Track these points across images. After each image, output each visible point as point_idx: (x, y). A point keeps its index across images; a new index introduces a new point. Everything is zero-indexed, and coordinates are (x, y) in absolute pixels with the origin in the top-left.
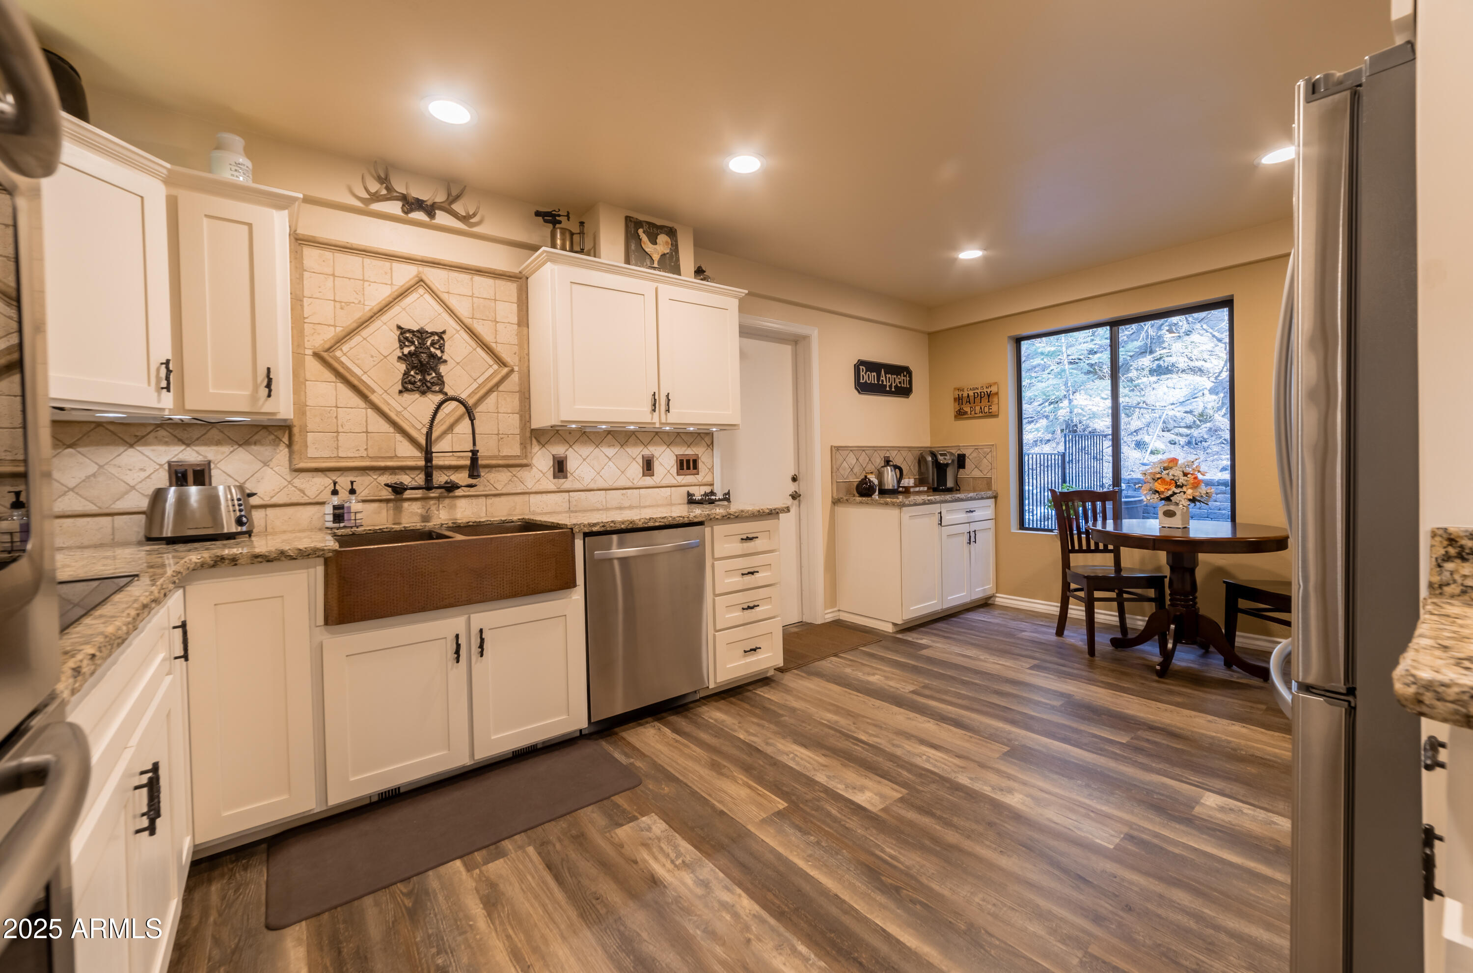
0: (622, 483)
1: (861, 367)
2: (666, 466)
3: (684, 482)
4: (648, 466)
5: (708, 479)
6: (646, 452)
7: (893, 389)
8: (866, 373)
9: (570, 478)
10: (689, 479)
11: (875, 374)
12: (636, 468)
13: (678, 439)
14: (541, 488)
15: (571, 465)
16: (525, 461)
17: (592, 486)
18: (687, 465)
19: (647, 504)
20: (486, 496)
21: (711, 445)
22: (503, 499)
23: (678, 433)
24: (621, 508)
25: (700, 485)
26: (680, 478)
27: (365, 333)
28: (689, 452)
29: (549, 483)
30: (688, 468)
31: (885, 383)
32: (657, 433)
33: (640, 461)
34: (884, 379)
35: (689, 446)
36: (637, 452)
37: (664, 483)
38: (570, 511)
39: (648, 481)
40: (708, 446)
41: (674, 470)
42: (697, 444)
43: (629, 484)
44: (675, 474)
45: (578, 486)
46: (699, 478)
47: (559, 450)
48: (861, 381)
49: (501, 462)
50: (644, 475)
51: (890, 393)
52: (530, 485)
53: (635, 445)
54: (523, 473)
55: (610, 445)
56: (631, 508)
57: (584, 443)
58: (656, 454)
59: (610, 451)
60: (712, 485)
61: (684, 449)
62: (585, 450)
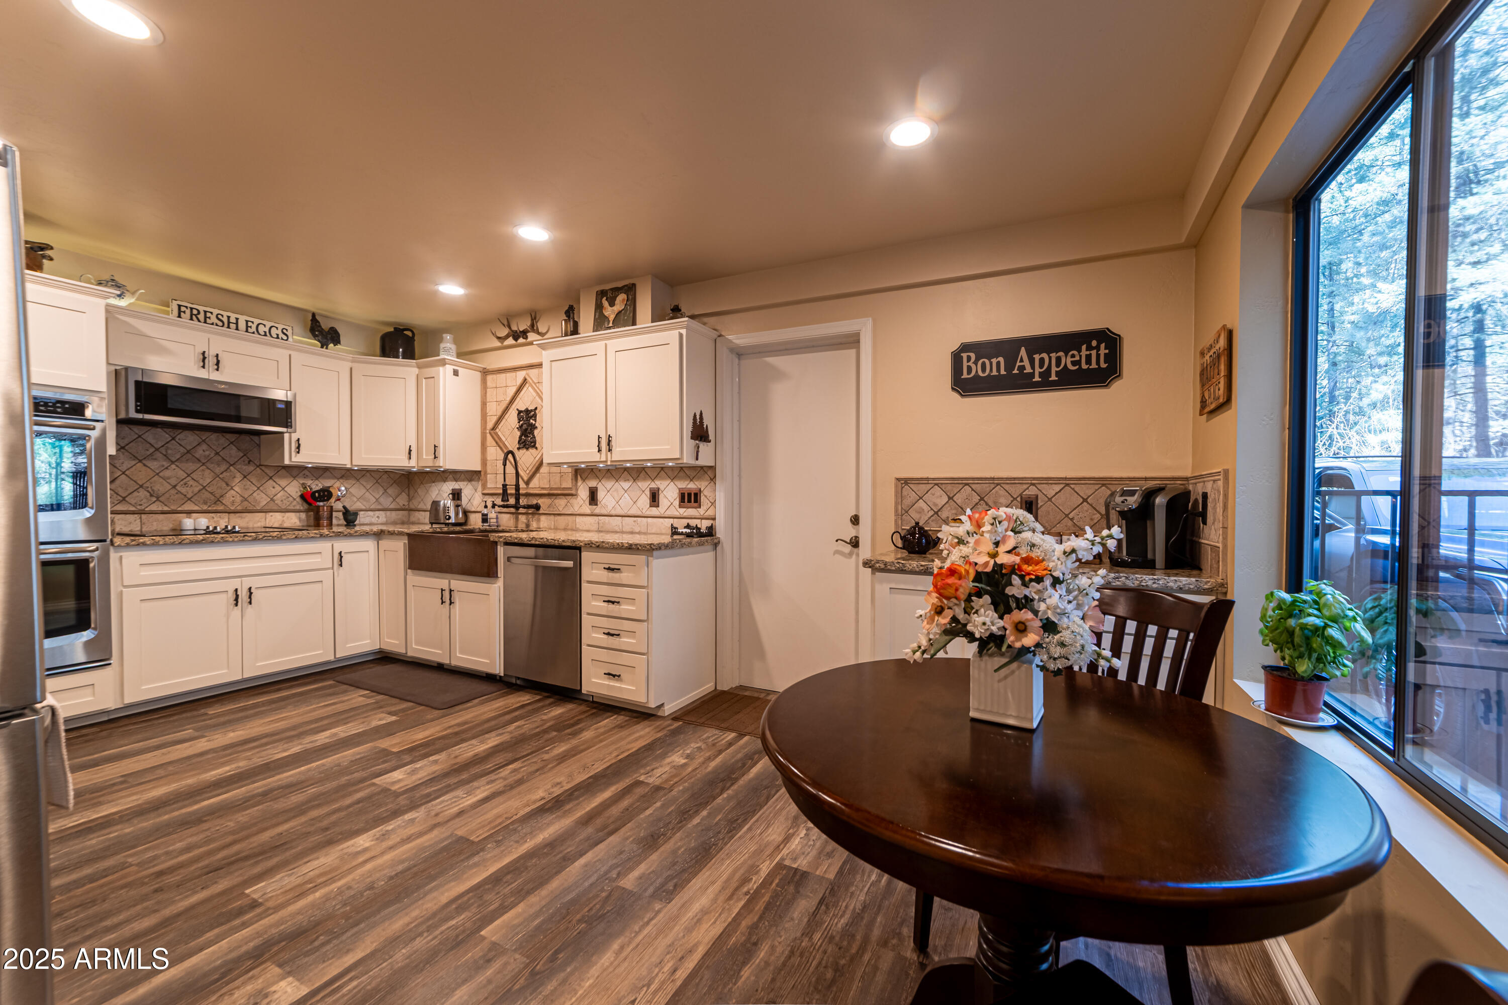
0: (633, 512)
1: (964, 355)
2: (670, 498)
3: (685, 514)
4: (654, 498)
5: (710, 513)
6: (653, 485)
7: (1053, 377)
8: (976, 363)
9: (599, 506)
10: (691, 512)
11: (1001, 359)
12: (645, 499)
13: (682, 474)
14: (582, 511)
15: (601, 495)
16: (573, 492)
17: (613, 513)
18: (689, 498)
19: (653, 531)
20: (554, 514)
21: (713, 479)
22: (562, 518)
23: (682, 468)
24: (632, 533)
25: (702, 519)
26: (682, 511)
27: (506, 417)
28: (692, 486)
29: (587, 509)
30: (689, 501)
31: (1028, 370)
32: (662, 468)
33: (648, 492)
34: (1026, 363)
35: (691, 480)
36: (646, 485)
37: (667, 514)
38: (599, 531)
39: (654, 511)
40: (712, 480)
41: (677, 503)
42: (699, 479)
43: (639, 513)
44: (677, 507)
45: (604, 512)
46: (701, 511)
47: (593, 483)
48: (965, 375)
49: (559, 492)
50: (651, 506)
51: (1045, 384)
52: (576, 510)
53: (644, 479)
54: (573, 500)
55: (626, 480)
56: (639, 533)
57: (608, 478)
58: (662, 488)
59: (626, 485)
60: (714, 519)
61: (687, 482)
62: (609, 484)
